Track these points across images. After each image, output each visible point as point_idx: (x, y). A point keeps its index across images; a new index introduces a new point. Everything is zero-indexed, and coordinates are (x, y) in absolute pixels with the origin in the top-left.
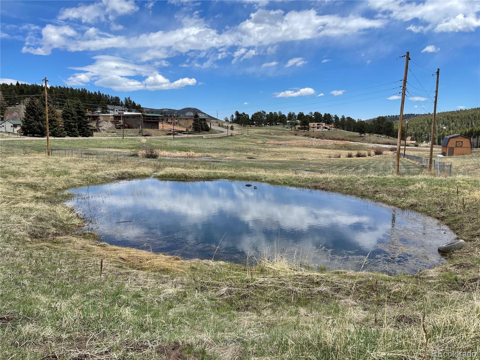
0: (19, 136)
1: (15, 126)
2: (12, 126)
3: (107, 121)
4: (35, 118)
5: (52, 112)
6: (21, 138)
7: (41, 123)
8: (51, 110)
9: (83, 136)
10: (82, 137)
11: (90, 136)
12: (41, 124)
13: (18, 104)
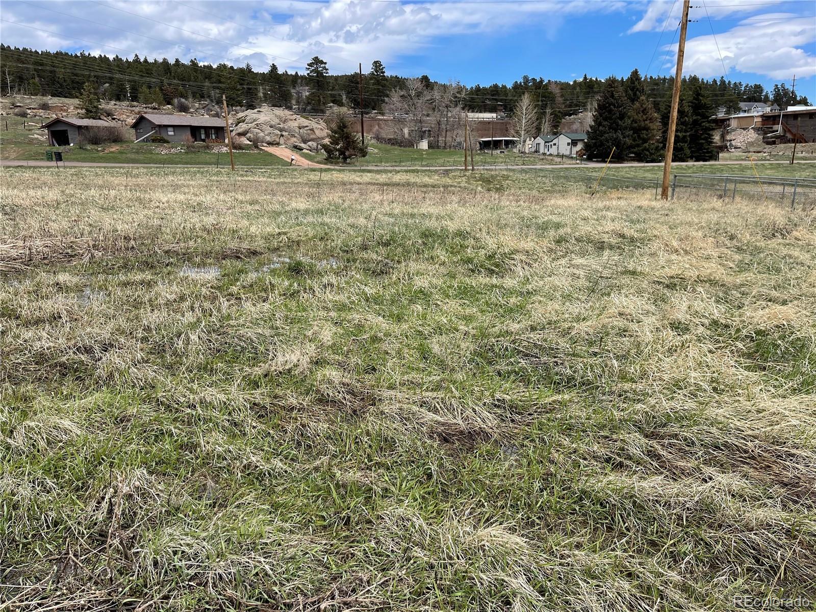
0: (578, 161)
1: (574, 143)
2: (568, 144)
3: (747, 128)
4: (611, 124)
5: (643, 112)
6: (581, 164)
7: (620, 135)
8: (642, 106)
9: (698, 160)
10: (695, 161)
11: (712, 160)
12: (621, 137)
13: (581, 112)
